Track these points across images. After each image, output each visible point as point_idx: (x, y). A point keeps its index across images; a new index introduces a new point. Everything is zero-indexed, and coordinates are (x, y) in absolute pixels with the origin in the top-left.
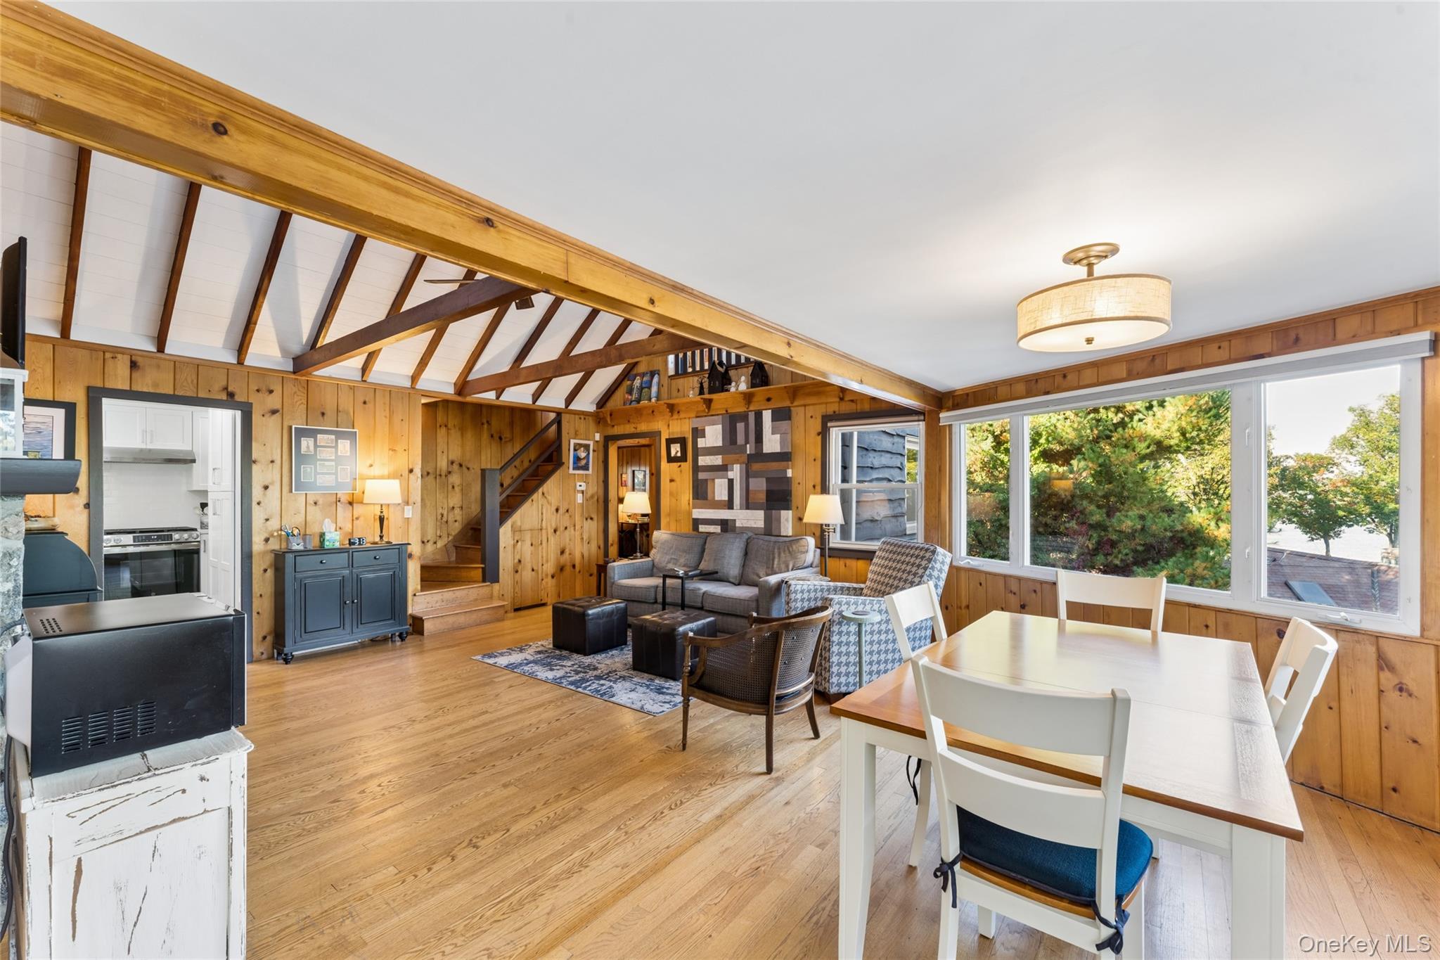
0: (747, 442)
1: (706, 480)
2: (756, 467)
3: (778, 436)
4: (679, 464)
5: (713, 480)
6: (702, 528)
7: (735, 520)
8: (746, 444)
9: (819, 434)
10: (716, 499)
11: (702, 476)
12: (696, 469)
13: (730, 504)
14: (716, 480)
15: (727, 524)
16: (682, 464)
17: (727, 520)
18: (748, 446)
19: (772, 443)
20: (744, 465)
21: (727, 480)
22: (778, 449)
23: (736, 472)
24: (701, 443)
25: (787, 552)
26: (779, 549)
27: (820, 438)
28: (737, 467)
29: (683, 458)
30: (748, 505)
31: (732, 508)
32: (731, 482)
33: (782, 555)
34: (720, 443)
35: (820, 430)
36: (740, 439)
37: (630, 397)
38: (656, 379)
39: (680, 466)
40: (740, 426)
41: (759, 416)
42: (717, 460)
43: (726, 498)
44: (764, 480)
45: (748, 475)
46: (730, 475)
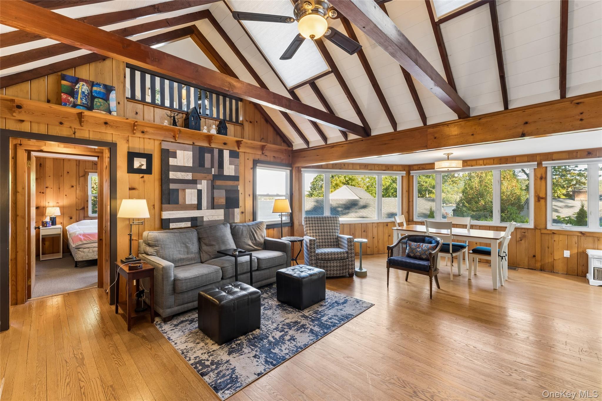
0: (212, 166)
1: (178, 190)
2: (218, 183)
3: (233, 167)
4: (141, 175)
5: (184, 190)
6: (172, 226)
7: (203, 217)
8: (212, 168)
9: (251, 169)
10: (187, 203)
11: (172, 186)
12: (164, 180)
13: (199, 207)
14: (187, 191)
15: (197, 220)
16: (146, 176)
17: (197, 217)
18: (213, 169)
19: (229, 170)
20: (210, 182)
21: (196, 191)
22: (233, 174)
23: (203, 185)
24: (172, 162)
25: (259, 229)
26: (254, 229)
27: (252, 170)
28: (204, 182)
29: (149, 171)
30: (213, 206)
31: (201, 209)
32: (200, 192)
33: (257, 232)
34: (191, 165)
35: (252, 167)
36: (207, 164)
37: (72, 99)
38: (113, 95)
39: (143, 177)
40: (208, 156)
41: (221, 152)
42: (189, 176)
43: (196, 202)
44: (224, 191)
45: (213, 187)
46: (199, 187)
